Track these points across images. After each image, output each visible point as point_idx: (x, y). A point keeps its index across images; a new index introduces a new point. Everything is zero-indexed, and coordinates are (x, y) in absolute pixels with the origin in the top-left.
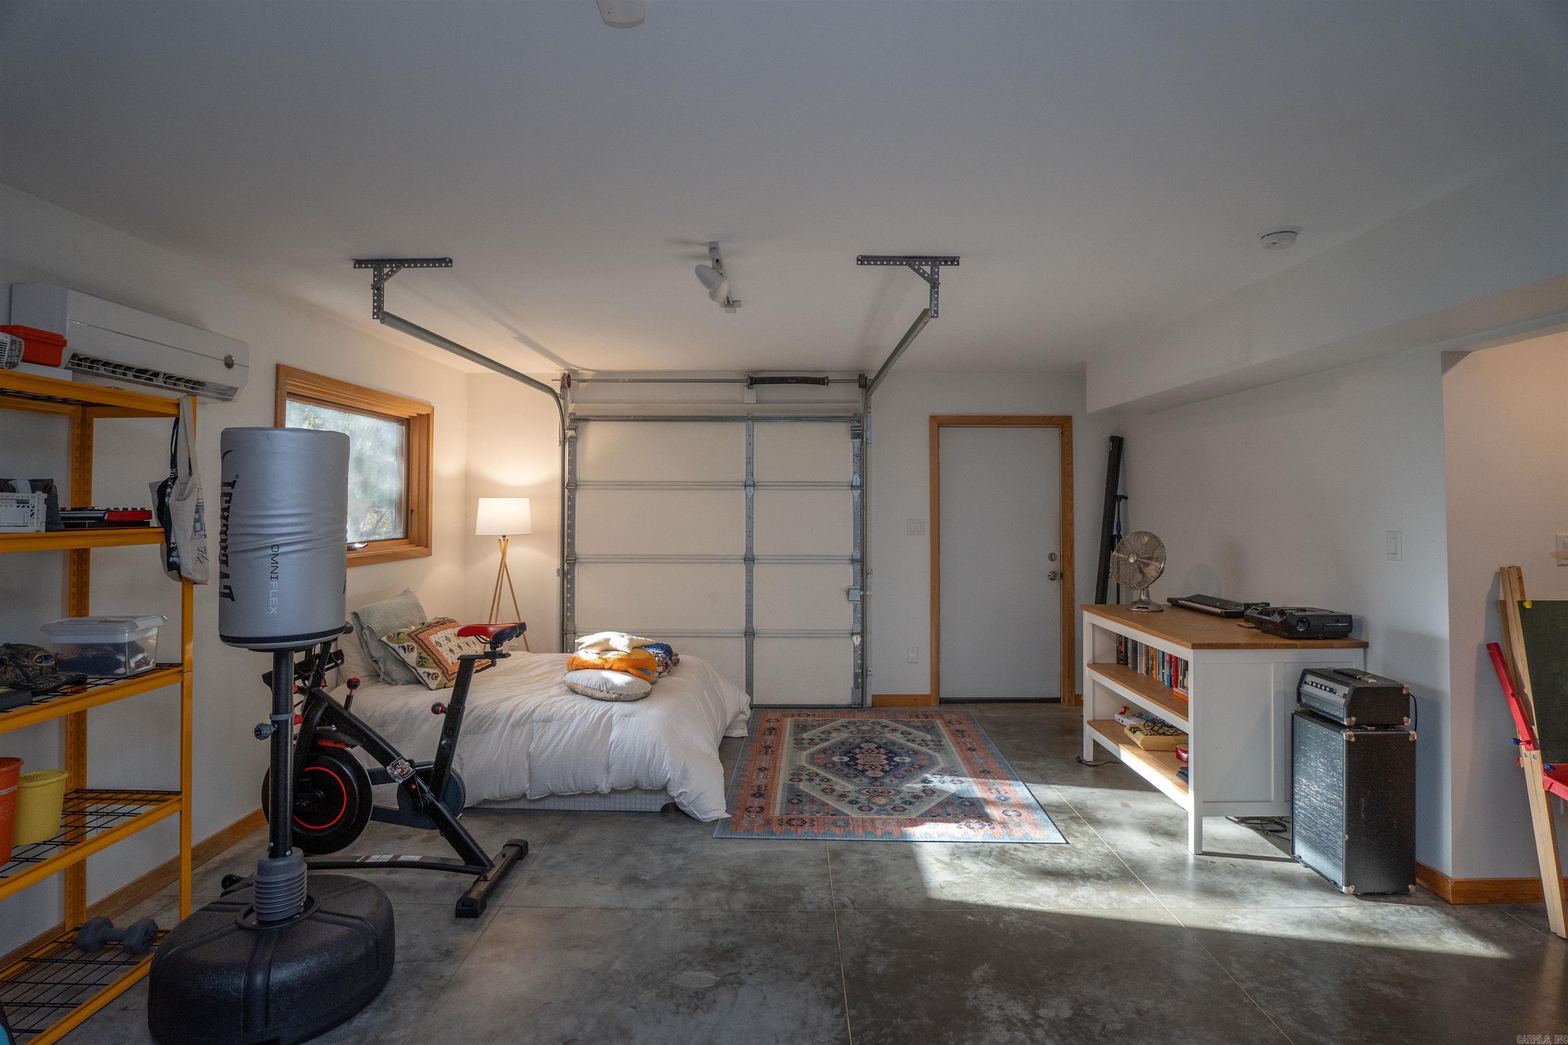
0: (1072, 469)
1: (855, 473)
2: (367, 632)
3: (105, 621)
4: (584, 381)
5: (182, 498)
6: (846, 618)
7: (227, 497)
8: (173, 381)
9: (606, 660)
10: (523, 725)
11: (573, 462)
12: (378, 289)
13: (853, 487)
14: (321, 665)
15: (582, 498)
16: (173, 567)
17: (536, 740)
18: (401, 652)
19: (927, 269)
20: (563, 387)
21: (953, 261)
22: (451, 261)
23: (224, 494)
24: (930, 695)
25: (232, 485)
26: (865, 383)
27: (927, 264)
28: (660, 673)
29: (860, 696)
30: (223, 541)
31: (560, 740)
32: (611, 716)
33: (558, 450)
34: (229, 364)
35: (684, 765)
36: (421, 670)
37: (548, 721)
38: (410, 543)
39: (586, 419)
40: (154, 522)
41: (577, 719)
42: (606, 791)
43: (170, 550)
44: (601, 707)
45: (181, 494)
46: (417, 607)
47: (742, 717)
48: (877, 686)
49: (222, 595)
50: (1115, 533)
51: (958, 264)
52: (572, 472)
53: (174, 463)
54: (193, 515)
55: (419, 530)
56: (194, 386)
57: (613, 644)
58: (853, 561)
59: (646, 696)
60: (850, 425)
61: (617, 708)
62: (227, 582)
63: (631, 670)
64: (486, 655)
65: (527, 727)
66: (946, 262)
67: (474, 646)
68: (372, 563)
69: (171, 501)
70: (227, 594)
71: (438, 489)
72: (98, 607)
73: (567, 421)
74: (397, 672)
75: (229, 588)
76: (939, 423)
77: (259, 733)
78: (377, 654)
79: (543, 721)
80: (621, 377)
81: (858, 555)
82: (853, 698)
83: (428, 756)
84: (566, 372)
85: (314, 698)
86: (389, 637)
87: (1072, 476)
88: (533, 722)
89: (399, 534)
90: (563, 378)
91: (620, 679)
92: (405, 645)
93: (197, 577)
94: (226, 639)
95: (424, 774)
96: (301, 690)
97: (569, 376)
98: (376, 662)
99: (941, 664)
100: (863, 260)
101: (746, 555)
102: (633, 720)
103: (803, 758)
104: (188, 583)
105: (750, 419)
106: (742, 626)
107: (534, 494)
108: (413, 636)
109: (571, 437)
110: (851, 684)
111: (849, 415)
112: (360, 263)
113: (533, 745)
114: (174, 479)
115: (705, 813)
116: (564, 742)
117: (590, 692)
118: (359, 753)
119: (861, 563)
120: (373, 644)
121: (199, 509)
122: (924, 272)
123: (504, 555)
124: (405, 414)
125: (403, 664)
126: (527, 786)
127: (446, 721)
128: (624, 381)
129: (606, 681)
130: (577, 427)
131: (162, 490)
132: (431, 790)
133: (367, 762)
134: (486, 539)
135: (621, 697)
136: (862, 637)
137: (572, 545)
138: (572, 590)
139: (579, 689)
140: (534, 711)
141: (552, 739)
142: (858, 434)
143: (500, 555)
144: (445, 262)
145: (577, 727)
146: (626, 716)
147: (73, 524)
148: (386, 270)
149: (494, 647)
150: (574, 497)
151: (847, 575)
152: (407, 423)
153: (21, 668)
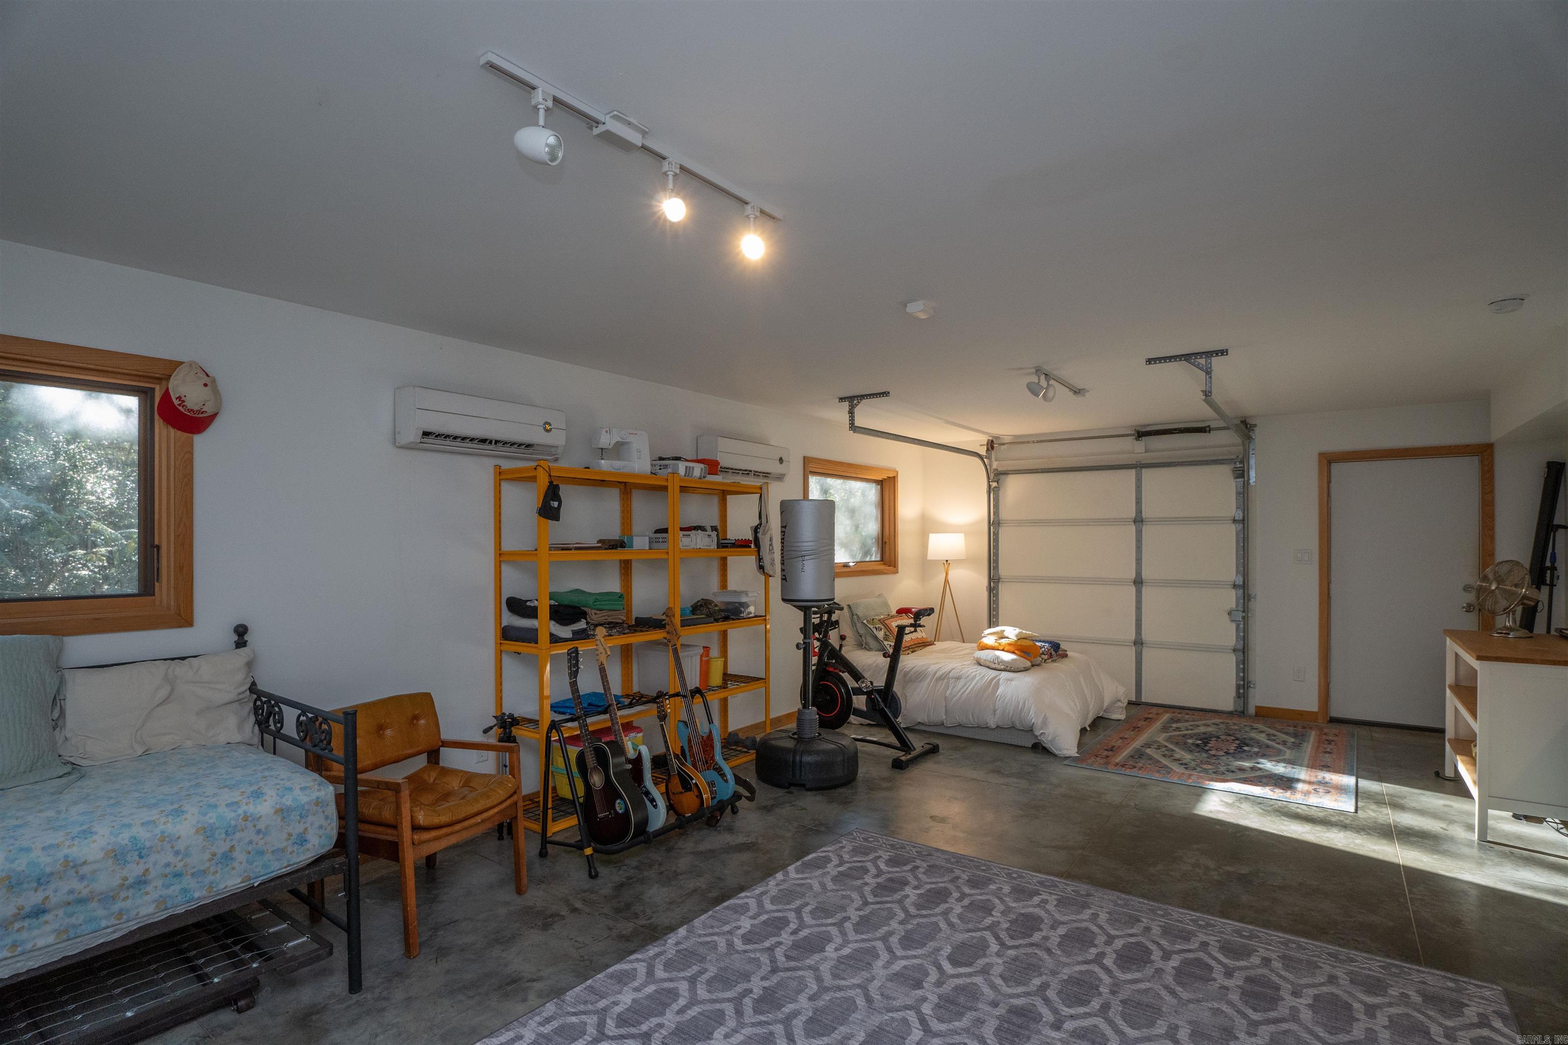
0: (1493, 498)
1: (1237, 508)
2: (855, 617)
3: (735, 592)
4: (1004, 444)
5: (764, 534)
6: (1229, 635)
7: (783, 533)
8: (757, 474)
9: (1000, 644)
10: (943, 679)
11: (996, 506)
12: (851, 413)
13: (1235, 521)
14: (827, 626)
15: (1005, 534)
16: (761, 568)
17: (950, 689)
18: (874, 630)
19: (1202, 361)
20: (988, 450)
21: (1223, 352)
22: (889, 393)
23: (782, 532)
24: (1317, 713)
25: (785, 527)
26: (1246, 427)
27: (1201, 358)
28: (1046, 660)
29: (1242, 704)
30: (782, 554)
31: (965, 691)
32: (999, 679)
33: (986, 496)
34: (781, 460)
35: (1045, 716)
36: (886, 643)
37: (958, 678)
38: (885, 564)
39: (1006, 473)
40: (753, 546)
41: (977, 679)
42: (993, 726)
43: (760, 559)
44: (993, 673)
45: (764, 531)
46: (886, 605)
47: (1119, 704)
48: (1259, 698)
49: (782, 579)
50: (1548, 564)
51: (1227, 354)
52: (996, 513)
53: (760, 517)
54: (769, 543)
55: (890, 556)
56: (766, 475)
57: (1006, 634)
58: (1235, 586)
59: (1026, 669)
60: (1232, 466)
61: (1004, 675)
62: (784, 573)
63: (1017, 652)
64: (911, 625)
65: (945, 681)
66: (1217, 354)
67: (906, 621)
68: (859, 576)
69: (760, 535)
70: (784, 579)
71: (901, 527)
72: (731, 586)
73: (992, 476)
74: (872, 643)
75: (785, 576)
76: (1328, 460)
77: (798, 646)
78: (862, 631)
79: (956, 678)
80: (1031, 439)
81: (1240, 581)
82: (1235, 706)
83: (880, 682)
84: (991, 438)
85: (825, 644)
86: (867, 621)
87: (1493, 505)
88: (949, 678)
89: (878, 559)
90: (987, 444)
91: (1007, 657)
92: (877, 626)
93: (771, 573)
94: (784, 600)
95: (879, 691)
96: (818, 639)
97: (992, 441)
98: (861, 636)
99: (1331, 686)
100: (1150, 361)
101: (1135, 578)
102: (1014, 683)
103: (1161, 738)
104: (768, 576)
105: (1139, 466)
106: (1132, 636)
107: (967, 531)
108: (881, 621)
109: (995, 487)
110: (1234, 694)
111: (1232, 457)
112: (842, 399)
113: (948, 692)
114: (760, 524)
115: (1060, 750)
116: (966, 693)
117: (988, 664)
118: (846, 676)
119: (1244, 589)
120: (859, 625)
121: (771, 540)
122: (1199, 364)
123: (947, 574)
124: (880, 478)
125: (876, 638)
126: (944, 717)
127: (891, 662)
128: (1034, 442)
129: (998, 657)
130: (999, 479)
131: (756, 530)
132: (883, 701)
133: (851, 683)
134: (935, 562)
135: (1008, 668)
136: (1244, 653)
137: (996, 568)
138: (997, 602)
139: (982, 662)
140: (950, 671)
141: (959, 691)
142: (1241, 473)
143: (945, 574)
144: (885, 394)
145: (976, 684)
146: (1008, 680)
147: (725, 546)
148: (855, 402)
149: (915, 621)
150: (998, 532)
151: (1231, 598)
152: (881, 483)
153: (708, 608)
